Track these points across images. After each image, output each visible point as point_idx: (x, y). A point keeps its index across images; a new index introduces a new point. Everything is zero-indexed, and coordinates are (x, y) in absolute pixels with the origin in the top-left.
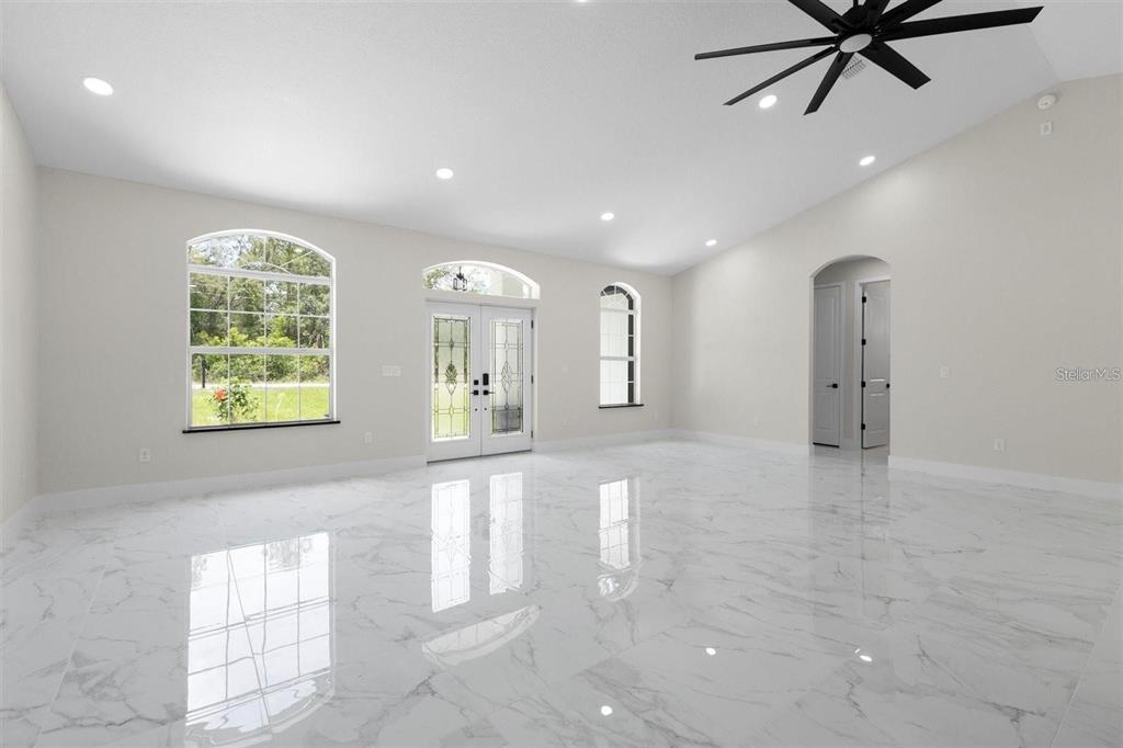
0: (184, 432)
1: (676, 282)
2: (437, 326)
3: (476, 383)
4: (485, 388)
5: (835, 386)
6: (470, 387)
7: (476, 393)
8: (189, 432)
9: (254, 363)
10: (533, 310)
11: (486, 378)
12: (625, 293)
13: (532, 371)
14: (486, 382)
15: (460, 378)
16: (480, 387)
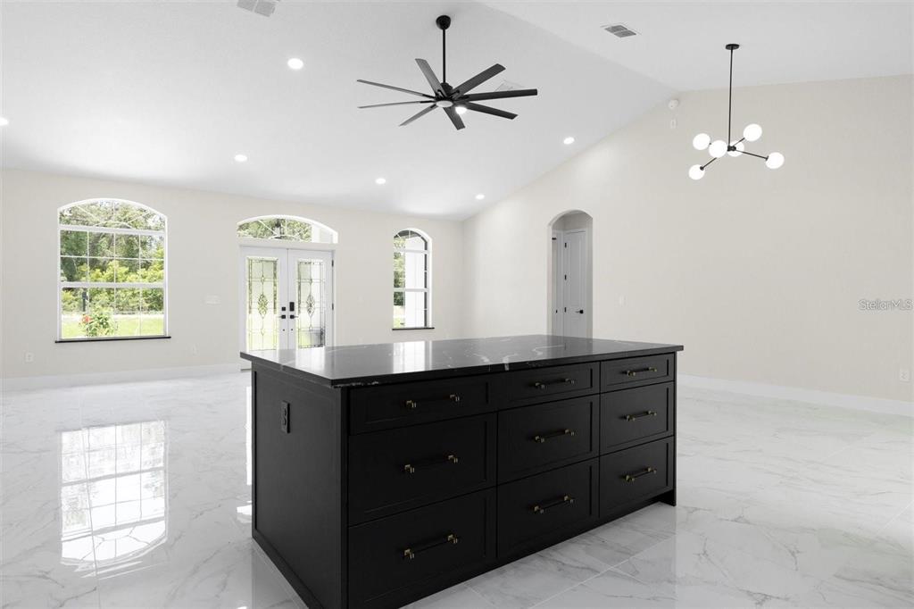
0: (56, 342)
1: (463, 226)
2: (250, 267)
3: (284, 309)
4: (292, 313)
5: (581, 312)
6: (279, 312)
7: (283, 317)
8: (60, 342)
9: (134, 295)
10: (333, 252)
11: (292, 306)
12: (419, 236)
13: (333, 300)
14: (292, 308)
15: (270, 305)
16: (288, 313)
